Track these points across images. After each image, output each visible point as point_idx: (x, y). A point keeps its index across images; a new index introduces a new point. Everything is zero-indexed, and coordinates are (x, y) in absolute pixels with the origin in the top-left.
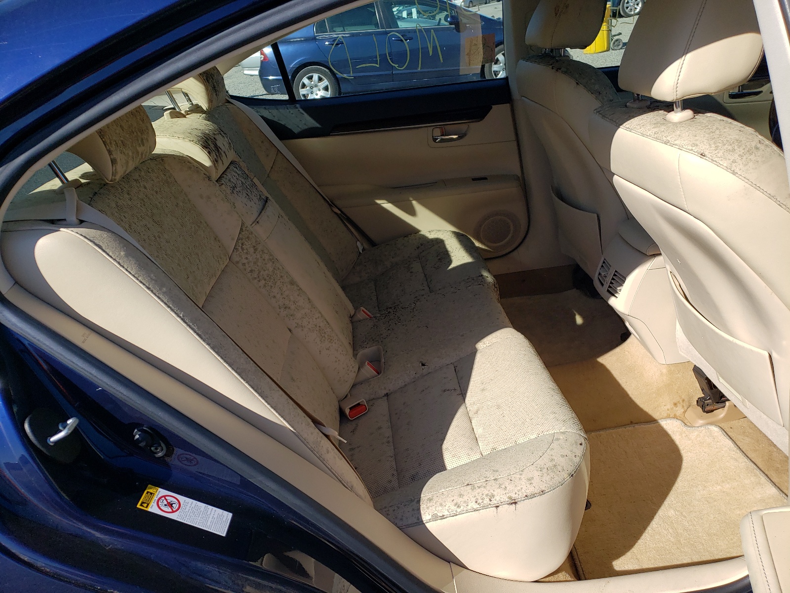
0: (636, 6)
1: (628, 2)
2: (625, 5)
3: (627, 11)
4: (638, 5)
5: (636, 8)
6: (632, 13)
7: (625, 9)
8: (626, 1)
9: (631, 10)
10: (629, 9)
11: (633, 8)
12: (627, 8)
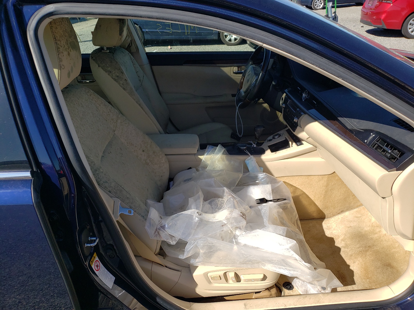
0: (320, 5)
1: (316, 2)
2: (315, 4)
3: (316, 7)
4: (321, 4)
5: (320, 6)
6: (318, 8)
7: (315, 5)
8: (315, 1)
9: (318, 6)
10: (316, 6)
11: (319, 6)
12: (316, 5)
